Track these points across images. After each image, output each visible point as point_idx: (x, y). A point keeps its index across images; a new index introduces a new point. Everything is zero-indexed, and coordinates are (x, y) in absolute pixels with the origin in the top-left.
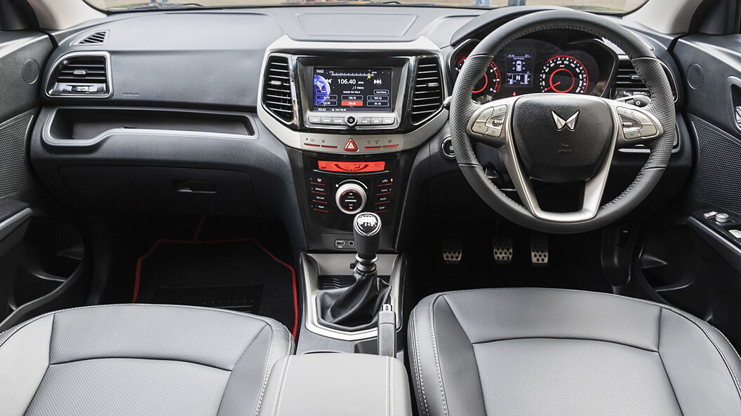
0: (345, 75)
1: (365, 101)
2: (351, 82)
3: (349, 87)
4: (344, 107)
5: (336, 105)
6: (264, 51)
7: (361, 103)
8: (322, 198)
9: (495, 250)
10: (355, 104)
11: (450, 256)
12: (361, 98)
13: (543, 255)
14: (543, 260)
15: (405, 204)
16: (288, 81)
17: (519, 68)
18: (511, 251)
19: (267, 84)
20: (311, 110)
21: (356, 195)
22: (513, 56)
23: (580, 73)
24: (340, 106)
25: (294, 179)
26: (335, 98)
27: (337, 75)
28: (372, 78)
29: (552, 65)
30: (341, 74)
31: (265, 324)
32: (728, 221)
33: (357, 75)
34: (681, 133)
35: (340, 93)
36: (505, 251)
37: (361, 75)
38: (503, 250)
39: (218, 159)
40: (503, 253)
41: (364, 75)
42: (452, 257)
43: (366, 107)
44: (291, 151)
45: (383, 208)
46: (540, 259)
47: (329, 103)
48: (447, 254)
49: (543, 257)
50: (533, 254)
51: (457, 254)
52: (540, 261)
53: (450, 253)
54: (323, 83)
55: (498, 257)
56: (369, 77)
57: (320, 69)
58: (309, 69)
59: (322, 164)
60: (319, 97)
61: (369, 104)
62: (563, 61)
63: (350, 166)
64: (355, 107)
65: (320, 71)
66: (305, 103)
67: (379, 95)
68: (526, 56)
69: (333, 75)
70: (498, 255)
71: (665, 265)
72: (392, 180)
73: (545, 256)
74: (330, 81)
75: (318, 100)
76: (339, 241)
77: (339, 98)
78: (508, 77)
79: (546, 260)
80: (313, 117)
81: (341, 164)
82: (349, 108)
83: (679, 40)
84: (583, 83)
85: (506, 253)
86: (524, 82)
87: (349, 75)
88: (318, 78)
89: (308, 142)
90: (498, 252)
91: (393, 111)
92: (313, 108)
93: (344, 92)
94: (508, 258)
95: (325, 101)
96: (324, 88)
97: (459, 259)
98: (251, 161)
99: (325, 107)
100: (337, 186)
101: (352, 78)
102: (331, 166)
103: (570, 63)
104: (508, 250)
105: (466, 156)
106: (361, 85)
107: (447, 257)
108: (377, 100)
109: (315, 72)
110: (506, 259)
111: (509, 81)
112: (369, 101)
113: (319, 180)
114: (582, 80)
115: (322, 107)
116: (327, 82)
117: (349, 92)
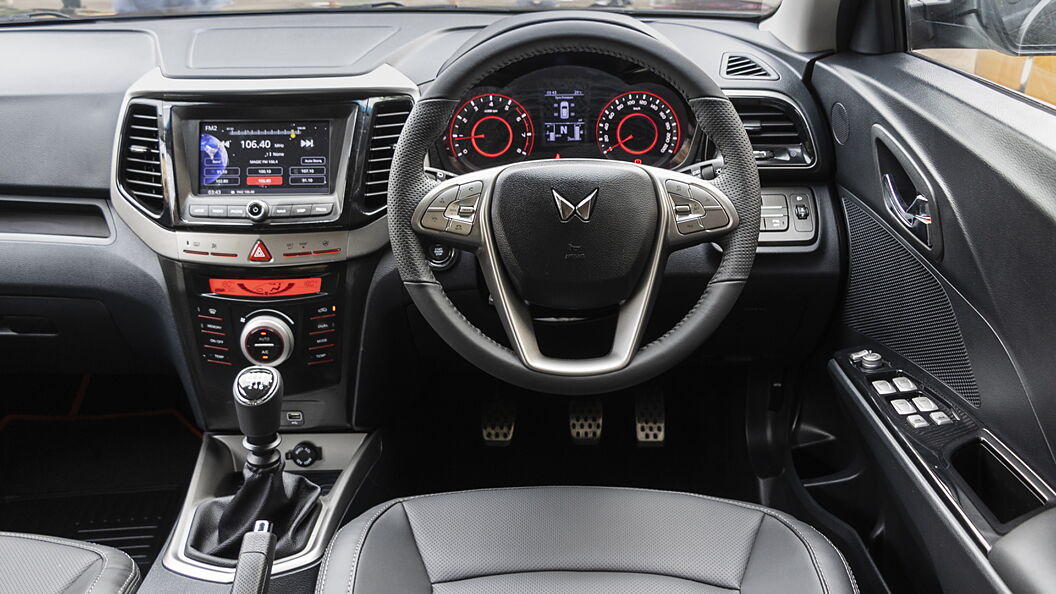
0: (252, 133)
1: (285, 177)
2: (263, 144)
3: (260, 153)
4: (251, 187)
5: (238, 183)
6: (122, 95)
7: (279, 181)
8: (219, 342)
9: (572, 421)
10: (269, 181)
11: (493, 432)
12: (279, 171)
13: (655, 427)
14: (655, 436)
15: (361, 349)
16: (156, 145)
17: (565, 114)
18: (601, 421)
19: (125, 152)
20: (195, 194)
21: (273, 335)
22: (555, 93)
23: (667, 120)
24: (244, 186)
25: (173, 309)
26: (236, 172)
27: (239, 133)
28: (299, 138)
29: (619, 108)
30: (246, 133)
31: (96, 557)
32: (881, 364)
33: (272, 132)
34: (824, 219)
35: (244, 164)
36: (590, 421)
37: (279, 132)
38: (586, 420)
39: (49, 279)
40: (586, 425)
41: (285, 132)
42: (497, 435)
43: (288, 186)
44: (167, 263)
45: (323, 355)
46: (651, 434)
47: (226, 181)
48: (489, 430)
49: (656, 431)
50: (639, 426)
51: (505, 430)
52: (651, 439)
53: (493, 428)
54: (217, 148)
55: (578, 434)
56: (293, 136)
57: (211, 124)
58: (190, 125)
59: (216, 283)
60: (209, 172)
61: (293, 180)
62: (637, 101)
63: (265, 287)
64: (269, 186)
65: (211, 128)
66: (184, 182)
67: (309, 166)
68: (577, 93)
69: (232, 133)
70: (578, 429)
71: (832, 442)
72: (334, 308)
73: (659, 429)
74: (228, 144)
75: (207, 177)
76: (293, 414)
77: (244, 171)
78: (547, 129)
79: (661, 436)
80: (198, 206)
81: (250, 284)
82: (260, 190)
83: (817, 63)
84: (671, 137)
85: (590, 426)
86: (573, 136)
87: (259, 133)
88: (208, 140)
89: (189, 248)
90: (578, 424)
91: (332, 192)
92: (199, 190)
93: (252, 162)
94: (594, 434)
95: (220, 177)
96: (217, 155)
97: (510, 437)
98: (104, 281)
99: (219, 188)
100: (243, 320)
101: (265, 138)
102: (232, 288)
103: (649, 103)
104: (594, 420)
105: (413, 269)
106: (279, 150)
107: (489, 435)
108: (306, 174)
109: (202, 130)
110: (590, 435)
111: (548, 136)
112: (292, 176)
113: (213, 311)
114: (671, 131)
115: (215, 188)
116: (223, 146)
117: (259, 162)
